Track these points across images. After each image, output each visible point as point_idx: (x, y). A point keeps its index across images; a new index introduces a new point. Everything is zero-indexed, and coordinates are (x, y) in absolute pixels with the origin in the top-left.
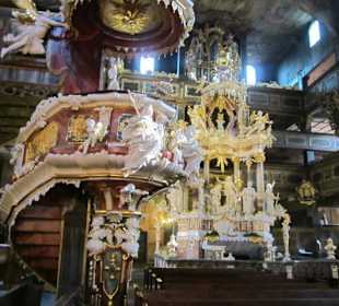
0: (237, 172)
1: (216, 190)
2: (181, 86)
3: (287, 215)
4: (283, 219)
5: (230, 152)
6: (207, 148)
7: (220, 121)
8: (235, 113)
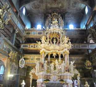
0: (60, 58)
1: (52, 65)
2: (44, 32)
3: (79, 73)
4: (77, 74)
5: (57, 51)
6: (49, 50)
7: (55, 41)
8: (59, 38)
